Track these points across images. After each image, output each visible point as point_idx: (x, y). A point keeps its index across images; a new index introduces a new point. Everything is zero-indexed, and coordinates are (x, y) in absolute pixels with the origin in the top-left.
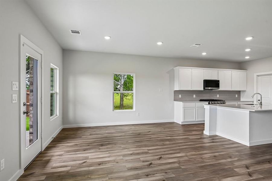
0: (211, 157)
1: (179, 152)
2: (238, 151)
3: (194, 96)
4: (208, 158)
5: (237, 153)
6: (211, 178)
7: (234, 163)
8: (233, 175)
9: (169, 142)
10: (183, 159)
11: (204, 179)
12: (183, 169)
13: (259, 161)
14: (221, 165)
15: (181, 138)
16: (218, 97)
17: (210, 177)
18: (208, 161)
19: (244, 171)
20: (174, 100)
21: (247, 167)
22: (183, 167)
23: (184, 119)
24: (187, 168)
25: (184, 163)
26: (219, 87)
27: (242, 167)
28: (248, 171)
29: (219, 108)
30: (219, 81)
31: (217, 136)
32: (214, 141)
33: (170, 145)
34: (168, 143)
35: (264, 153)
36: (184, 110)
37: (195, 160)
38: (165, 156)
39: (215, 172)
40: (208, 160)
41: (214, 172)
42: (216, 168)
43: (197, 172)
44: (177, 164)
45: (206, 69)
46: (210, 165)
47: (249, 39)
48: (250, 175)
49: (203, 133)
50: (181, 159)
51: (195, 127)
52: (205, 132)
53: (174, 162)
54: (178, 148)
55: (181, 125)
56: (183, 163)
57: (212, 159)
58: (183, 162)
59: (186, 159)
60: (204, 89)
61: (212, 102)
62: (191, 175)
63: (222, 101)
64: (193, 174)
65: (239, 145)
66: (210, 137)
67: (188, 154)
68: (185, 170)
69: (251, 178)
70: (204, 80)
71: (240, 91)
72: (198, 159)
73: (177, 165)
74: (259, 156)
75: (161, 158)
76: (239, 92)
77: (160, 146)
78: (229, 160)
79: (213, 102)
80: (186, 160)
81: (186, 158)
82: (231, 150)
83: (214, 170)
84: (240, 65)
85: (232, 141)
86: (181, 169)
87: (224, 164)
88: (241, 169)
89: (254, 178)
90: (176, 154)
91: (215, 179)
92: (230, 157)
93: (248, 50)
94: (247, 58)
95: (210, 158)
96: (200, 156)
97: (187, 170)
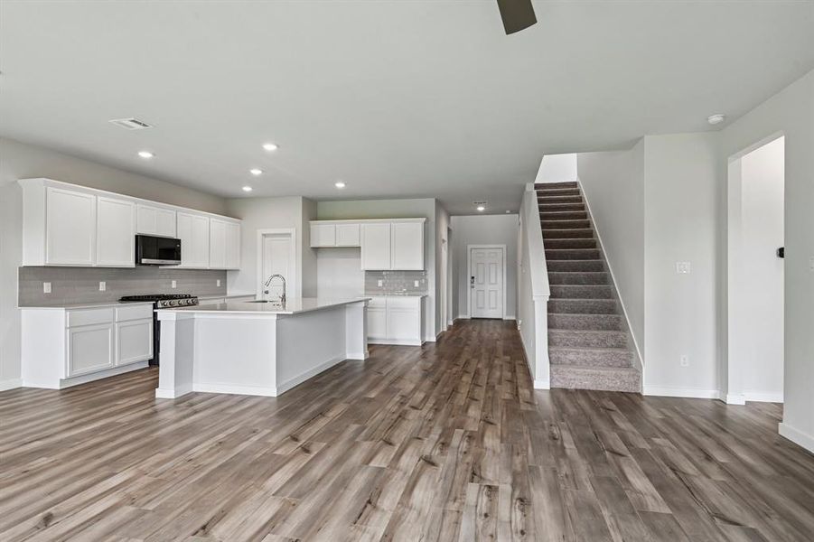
0: (211, 449)
1: (107, 472)
2: (261, 414)
3: (102, 286)
4: (207, 454)
5: (260, 419)
6: (240, 493)
7: (270, 441)
8: (279, 465)
9: (49, 456)
10: (139, 486)
11: (225, 505)
12: (154, 511)
13: (307, 419)
14: (245, 456)
15: (88, 432)
16: (174, 287)
17: (237, 492)
18: (209, 460)
19: (292, 448)
20: (23, 304)
21: (295, 439)
22: (151, 507)
23: (72, 368)
24: (166, 503)
25: (147, 494)
26: (180, 259)
27: (287, 441)
28: (300, 444)
29: (201, 316)
30: (178, 241)
31: (197, 394)
32: (195, 407)
33: (59, 464)
34: (43, 461)
35: (306, 401)
36: (72, 335)
37: (175, 472)
38: (64, 506)
39: (241, 476)
40: (210, 456)
41: (239, 477)
42: (238, 467)
43: (199, 499)
44: (125, 507)
45: (143, 203)
46: (220, 466)
47: (270, 147)
48: (306, 450)
49: (154, 398)
50: (132, 489)
51: (117, 387)
52: (159, 393)
53: (112, 507)
54: (99, 461)
55: (58, 393)
56: (144, 496)
57: (218, 451)
58: (143, 493)
59: (146, 482)
60: (136, 262)
61: (163, 302)
62: (189, 513)
63: (190, 297)
64: (191, 507)
65: (257, 400)
66: (179, 402)
67: (144, 466)
68: (162, 511)
69: (312, 456)
70: (137, 236)
71: (226, 271)
72: (182, 468)
73: (127, 510)
74: (303, 409)
75: (48, 519)
76: (222, 274)
77: (14, 483)
78: (255, 438)
79: (167, 302)
80: (148, 485)
81: (145, 480)
82: (246, 416)
83: (236, 473)
84: (226, 205)
85: (238, 395)
86: (147, 516)
87: (251, 452)
88: (285, 447)
89: (316, 453)
90: (101, 484)
91: (248, 491)
92: (254, 432)
93: (256, 172)
94: (247, 189)
95: (210, 453)
96: (182, 457)
97: (169, 506)
